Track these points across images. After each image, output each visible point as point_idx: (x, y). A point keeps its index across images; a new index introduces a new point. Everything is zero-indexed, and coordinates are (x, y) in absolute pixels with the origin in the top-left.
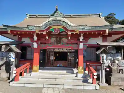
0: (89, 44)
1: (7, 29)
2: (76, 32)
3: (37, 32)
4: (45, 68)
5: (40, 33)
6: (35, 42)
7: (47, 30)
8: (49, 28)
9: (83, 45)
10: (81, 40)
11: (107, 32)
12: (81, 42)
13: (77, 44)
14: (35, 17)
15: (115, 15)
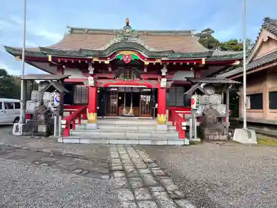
0: (175, 81)
1: (45, 54)
2: (157, 61)
3: (95, 60)
4: (105, 117)
5: (100, 61)
6: (92, 75)
7: (111, 57)
8: (115, 54)
9: (167, 81)
10: (164, 74)
11: (204, 62)
12: (164, 77)
13: (157, 79)
14: (82, 32)
15: (213, 32)
